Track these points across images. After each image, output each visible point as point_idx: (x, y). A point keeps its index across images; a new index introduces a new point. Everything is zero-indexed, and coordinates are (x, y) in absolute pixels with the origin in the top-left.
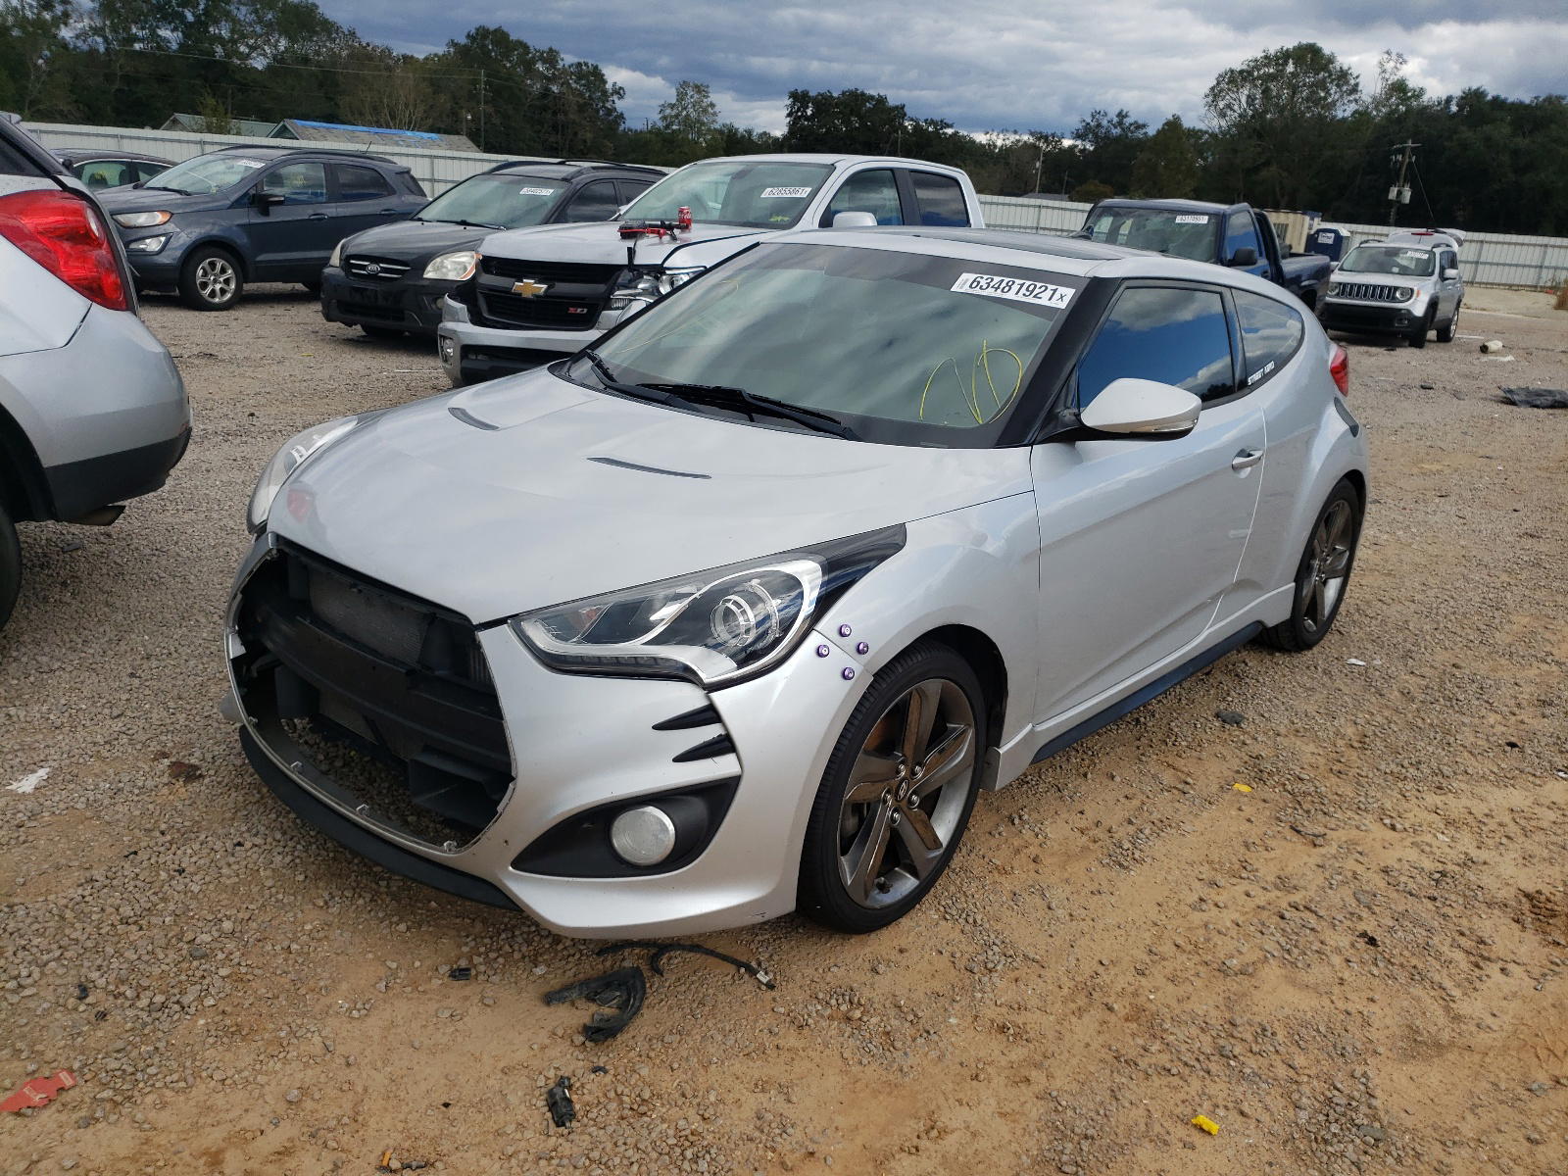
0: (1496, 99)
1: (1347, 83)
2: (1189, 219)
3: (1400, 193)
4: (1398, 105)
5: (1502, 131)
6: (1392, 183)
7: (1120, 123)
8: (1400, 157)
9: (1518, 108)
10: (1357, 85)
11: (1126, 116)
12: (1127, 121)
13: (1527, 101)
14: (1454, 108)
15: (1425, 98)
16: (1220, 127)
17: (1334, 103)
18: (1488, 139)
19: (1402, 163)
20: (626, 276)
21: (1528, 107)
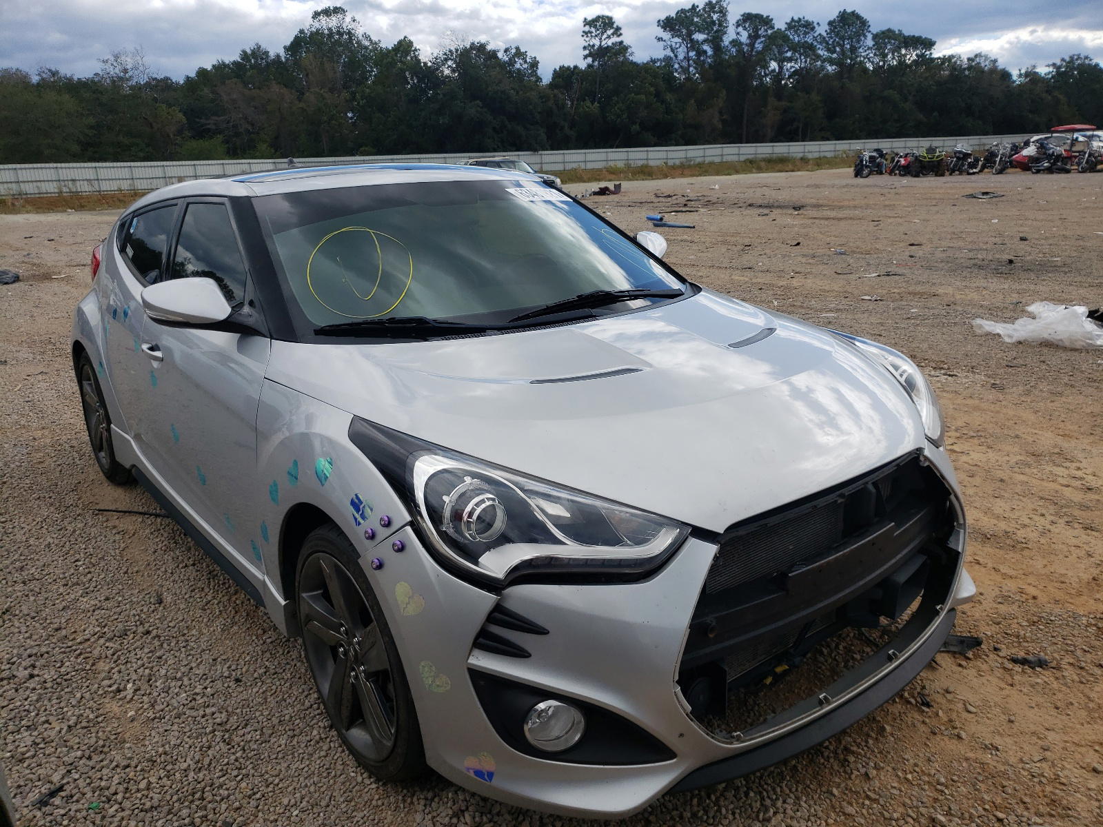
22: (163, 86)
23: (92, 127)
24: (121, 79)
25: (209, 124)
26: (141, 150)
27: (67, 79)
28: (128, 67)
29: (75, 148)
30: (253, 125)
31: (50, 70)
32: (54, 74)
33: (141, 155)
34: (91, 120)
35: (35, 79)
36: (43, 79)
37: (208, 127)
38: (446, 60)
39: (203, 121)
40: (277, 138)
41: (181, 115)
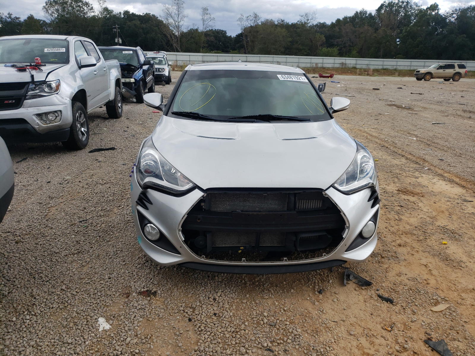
0: (133, 13)
1: (89, 6)
2: (126, 52)
3: (118, 40)
4: (107, 15)
5: (138, 23)
6: (116, 37)
7: (10, 17)
8: (115, 30)
9: (139, 16)
10: (92, 7)
11: (11, 15)
12: (13, 16)
13: (141, 14)
14: (123, 16)
15: (114, 13)
16: (52, 19)
17: (87, 12)
18: (135, 25)
19: (116, 32)
20: (32, 86)
21: (142, 16)
22: (322, 26)
23: (290, 42)
24: (305, 23)
25: (334, 42)
26: (305, 52)
27: (287, 23)
28: (310, 18)
29: (283, 50)
30: (353, 43)
31: (281, 20)
32: (283, 21)
33: (305, 53)
34: (290, 39)
35: (276, 23)
36: (279, 23)
37: (334, 43)
38: (452, 14)
39: (333, 41)
40: (361, 49)
41: (324, 38)
